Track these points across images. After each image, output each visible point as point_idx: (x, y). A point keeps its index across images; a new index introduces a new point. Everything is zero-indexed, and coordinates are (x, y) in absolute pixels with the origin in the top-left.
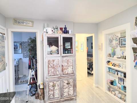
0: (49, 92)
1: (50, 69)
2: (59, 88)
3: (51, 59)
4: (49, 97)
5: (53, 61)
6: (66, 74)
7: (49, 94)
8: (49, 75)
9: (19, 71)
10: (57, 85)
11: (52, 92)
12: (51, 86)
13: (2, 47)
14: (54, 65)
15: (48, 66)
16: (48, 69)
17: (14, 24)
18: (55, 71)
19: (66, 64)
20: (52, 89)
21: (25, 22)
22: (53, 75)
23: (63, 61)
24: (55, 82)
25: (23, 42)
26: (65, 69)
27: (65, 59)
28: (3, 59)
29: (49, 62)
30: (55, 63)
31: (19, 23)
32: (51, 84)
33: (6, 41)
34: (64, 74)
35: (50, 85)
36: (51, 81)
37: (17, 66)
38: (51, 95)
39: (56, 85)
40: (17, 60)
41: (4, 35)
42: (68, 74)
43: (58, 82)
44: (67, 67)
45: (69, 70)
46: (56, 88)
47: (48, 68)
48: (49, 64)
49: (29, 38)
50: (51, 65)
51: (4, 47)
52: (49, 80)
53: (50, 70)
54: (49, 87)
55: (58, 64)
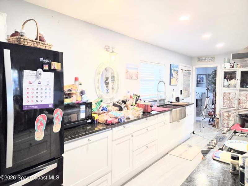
0: (223, 121)
1: (225, 100)
2: (234, 120)
3: (227, 92)
4: (223, 125)
5: (229, 94)
6: (243, 108)
7: (223, 122)
8: (224, 106)
9: (202, 106)
10: (233, 116)
11: (227, 122)
12: (226, 116)
13: (188, 80)
14: (229, 97)
15: (224, 98)
16: (223, 101)
17: (198, 62)
18: (230, 103)
19: (244, 98)
20: (227, 118)
21: (207, 58)
22: (228, 106)
23: (240, 95)
24: (229, 113)
25: (208, 74)
26: (242, 103)
27: (242, 93)
28: (189, 89)
29: (225, 94)
30: (231, 96)
31: (201, 60)
32: (226, 114)
33: (191, 76)
34: (241, 107)
35: (224, 115)
36: (226, 112)
37: (200, 100)
38: (226, 124)
39: (231, 116)
40: (200, 94)
41: (190, 72)
42: (246, 108)
43: (233, 114)
44: (245, 101)
45: (247, 104)
46: (231, 119)
47: (224, 99)
48: (224, 96)
49: (213, 70)
50: (227, 97)
51: (189, 80)
52: (224, 110)
53: (226, 102)
54: (223, 116)
55: (234, 97)
